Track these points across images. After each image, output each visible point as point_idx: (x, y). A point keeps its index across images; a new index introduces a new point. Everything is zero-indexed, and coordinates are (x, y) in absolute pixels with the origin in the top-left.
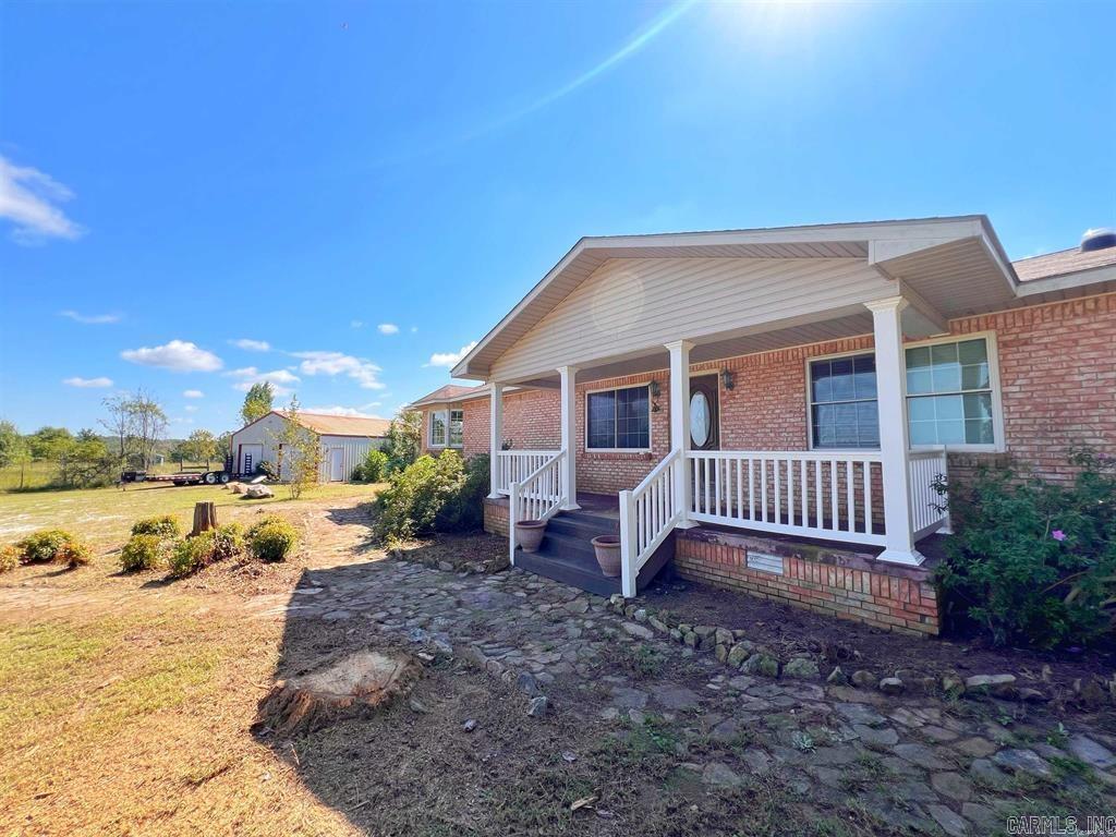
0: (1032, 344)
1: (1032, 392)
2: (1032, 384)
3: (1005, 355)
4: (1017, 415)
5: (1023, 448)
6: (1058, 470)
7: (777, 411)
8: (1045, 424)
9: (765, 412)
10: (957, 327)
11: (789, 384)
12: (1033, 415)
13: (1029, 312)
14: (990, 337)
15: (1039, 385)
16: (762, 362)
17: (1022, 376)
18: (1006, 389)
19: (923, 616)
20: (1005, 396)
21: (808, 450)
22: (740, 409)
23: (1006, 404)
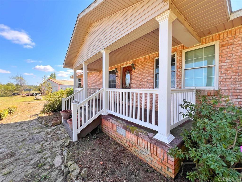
0: (234, 44)
1: (232, 65)
2: (232, 62)
3: (222, 50)
4: (224, 75)
5: (225, 88)
6: (239, 97)
7: (146, 76)
8: (236, 78)
9: (143, 76)
10: (204, 41)
11: (150, 67)
12: (231, 74)
13: (234, 30)
14: (217, 44)
15: (235, 62)
16: (143, 60)
17: (228, 58)
18: (221, 64)
19: (168, 168)
20: (220, 67)
21: (154, 89)
22: (136, 76)
23: (220, 70)
